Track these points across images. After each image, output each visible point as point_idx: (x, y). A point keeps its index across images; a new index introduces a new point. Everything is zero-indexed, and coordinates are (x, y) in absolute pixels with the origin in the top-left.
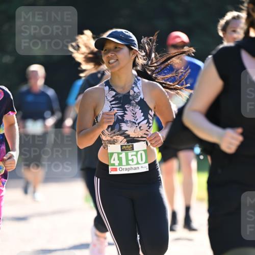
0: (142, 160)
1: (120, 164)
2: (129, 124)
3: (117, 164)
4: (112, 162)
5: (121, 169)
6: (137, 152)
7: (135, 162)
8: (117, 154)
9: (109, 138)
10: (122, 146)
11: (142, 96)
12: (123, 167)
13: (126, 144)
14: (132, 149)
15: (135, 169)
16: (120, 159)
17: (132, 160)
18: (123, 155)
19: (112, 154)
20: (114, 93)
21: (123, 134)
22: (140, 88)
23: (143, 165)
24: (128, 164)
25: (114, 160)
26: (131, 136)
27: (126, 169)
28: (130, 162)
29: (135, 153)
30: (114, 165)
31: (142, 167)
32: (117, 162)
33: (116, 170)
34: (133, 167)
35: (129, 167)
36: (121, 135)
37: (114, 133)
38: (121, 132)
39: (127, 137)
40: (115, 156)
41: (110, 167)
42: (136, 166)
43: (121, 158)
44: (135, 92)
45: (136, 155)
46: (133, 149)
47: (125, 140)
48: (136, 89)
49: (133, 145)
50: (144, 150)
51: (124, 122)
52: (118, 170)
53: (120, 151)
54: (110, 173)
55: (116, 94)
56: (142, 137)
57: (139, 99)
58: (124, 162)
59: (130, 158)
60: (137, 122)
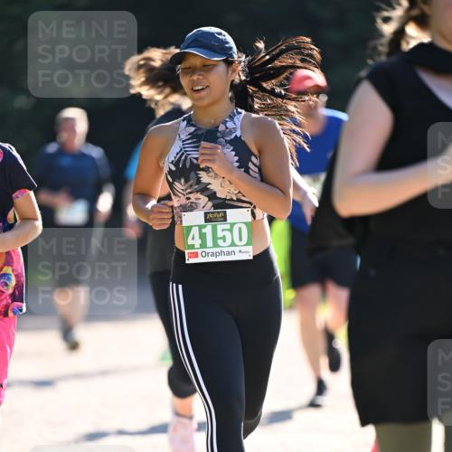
0: (241, 240)
1: (203, 245)
2: (213, 174)
3: (197, 246)
4: (190, 242)
5: (204, 254)
6: (232, 225)
7: (229, 241)
8: (197, 228)
10: (205, 214)
11: (238, 133)
12: (207, 250)
13: (212, 210)
14: (224, 218)
15: (228, 253)
16: (203, 236)
17: (224, 238)
18: (208, 229)
19: (189, 228)
20: (192, 129)
21: (204, 189)
23: (243, 249)
24: (215, 245)
25: (193, 239)
27: (213, 254)
28: (220, 242)
29: (228, 227)
30: (192, 247)
31: (240, 251)
32: (197, 242)
33: (196, 255)
34: (225, 250)
35: (218, 250)
36: (201, 191)
37: (191, 186)
38: (202, 186)
39: (212, 196)
40: (195, 231)
41: (186, 252)
42: (231, 249)
43: (205, 234)
44: (227, 128)
45: (231, 230)
46: (225, 220)
47: (210, 204)
48: (230, 124)
49: (225, 213)
50: (245, 223)
52: (200, 255)
53: (203, 223)
54: (187, 262)
55: (195, 130)
57: (233, 136)
58: (210, 242)
59: (220, 234)
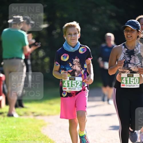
0: (137, 82)
1: (126, 83)
2: (132, 65)
3: (125, 83)
4: (123, 82)
6: (135, 78)
7: (134, 82)
8: (125, 78)
9: (122, 70)
10: (128, 75)
12: (127, 84)
13: (130, 74)
14: (133, 76)
15: (133, 86)
16: (126, 81)
17: (132, 82)
18: (128, 79)
19: (123, 78)
20: (127, 49)
21: (129, 69)
22: (139, 48)
23: (137, 85)
24: (130, 83)
26: (132, 70)
27: (129, 86)
28: (131, 83)
29: (134, 78)
30: (123, 83)
31: (136, 85)
32: (125, 82)
35: (131, 85)
36: (128, 69)
37: (125, 68)
38: (128, 68)
39: (131, 70)
40: (124, 79)
41: (121, 84)
44: (136, 50)
45: (134, 80)
46: (133, 77)
47: (130, 72)
48: (137, 49)
49: (133, 75)
50: (138, 78)
51: (130, 63)
52: (125, 85)
53: (127, 77)
54: (121, 87)
55: (127, 50)
56: (138, 71)
57: (138, 53)
58: (128, 82)
59: (131, 80)
60: (136, 64)
